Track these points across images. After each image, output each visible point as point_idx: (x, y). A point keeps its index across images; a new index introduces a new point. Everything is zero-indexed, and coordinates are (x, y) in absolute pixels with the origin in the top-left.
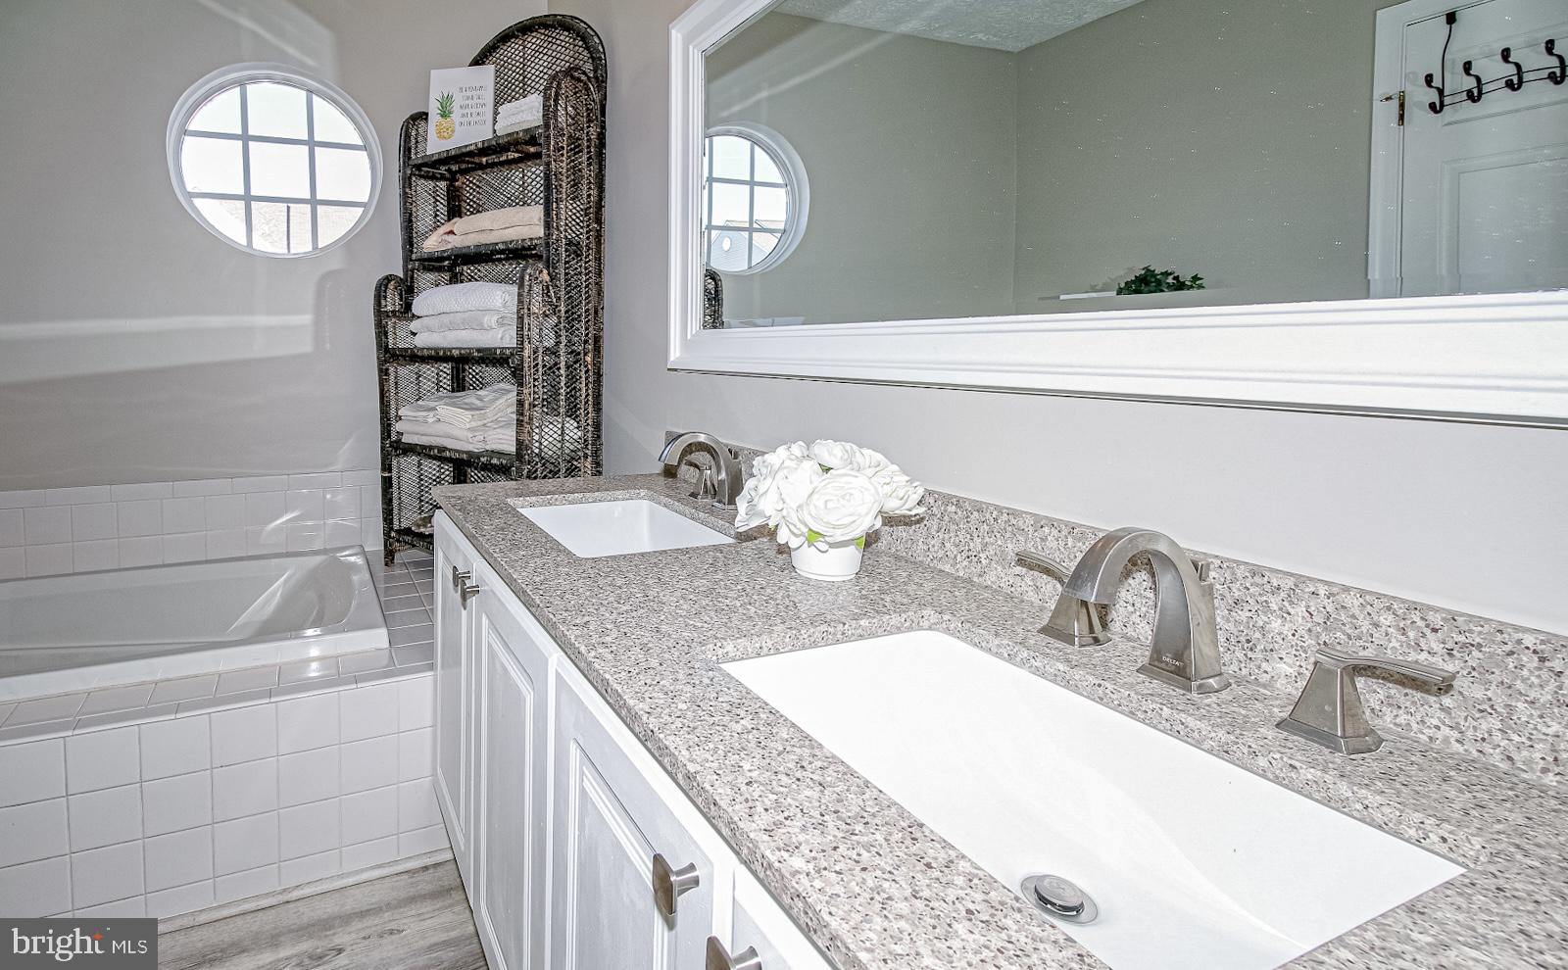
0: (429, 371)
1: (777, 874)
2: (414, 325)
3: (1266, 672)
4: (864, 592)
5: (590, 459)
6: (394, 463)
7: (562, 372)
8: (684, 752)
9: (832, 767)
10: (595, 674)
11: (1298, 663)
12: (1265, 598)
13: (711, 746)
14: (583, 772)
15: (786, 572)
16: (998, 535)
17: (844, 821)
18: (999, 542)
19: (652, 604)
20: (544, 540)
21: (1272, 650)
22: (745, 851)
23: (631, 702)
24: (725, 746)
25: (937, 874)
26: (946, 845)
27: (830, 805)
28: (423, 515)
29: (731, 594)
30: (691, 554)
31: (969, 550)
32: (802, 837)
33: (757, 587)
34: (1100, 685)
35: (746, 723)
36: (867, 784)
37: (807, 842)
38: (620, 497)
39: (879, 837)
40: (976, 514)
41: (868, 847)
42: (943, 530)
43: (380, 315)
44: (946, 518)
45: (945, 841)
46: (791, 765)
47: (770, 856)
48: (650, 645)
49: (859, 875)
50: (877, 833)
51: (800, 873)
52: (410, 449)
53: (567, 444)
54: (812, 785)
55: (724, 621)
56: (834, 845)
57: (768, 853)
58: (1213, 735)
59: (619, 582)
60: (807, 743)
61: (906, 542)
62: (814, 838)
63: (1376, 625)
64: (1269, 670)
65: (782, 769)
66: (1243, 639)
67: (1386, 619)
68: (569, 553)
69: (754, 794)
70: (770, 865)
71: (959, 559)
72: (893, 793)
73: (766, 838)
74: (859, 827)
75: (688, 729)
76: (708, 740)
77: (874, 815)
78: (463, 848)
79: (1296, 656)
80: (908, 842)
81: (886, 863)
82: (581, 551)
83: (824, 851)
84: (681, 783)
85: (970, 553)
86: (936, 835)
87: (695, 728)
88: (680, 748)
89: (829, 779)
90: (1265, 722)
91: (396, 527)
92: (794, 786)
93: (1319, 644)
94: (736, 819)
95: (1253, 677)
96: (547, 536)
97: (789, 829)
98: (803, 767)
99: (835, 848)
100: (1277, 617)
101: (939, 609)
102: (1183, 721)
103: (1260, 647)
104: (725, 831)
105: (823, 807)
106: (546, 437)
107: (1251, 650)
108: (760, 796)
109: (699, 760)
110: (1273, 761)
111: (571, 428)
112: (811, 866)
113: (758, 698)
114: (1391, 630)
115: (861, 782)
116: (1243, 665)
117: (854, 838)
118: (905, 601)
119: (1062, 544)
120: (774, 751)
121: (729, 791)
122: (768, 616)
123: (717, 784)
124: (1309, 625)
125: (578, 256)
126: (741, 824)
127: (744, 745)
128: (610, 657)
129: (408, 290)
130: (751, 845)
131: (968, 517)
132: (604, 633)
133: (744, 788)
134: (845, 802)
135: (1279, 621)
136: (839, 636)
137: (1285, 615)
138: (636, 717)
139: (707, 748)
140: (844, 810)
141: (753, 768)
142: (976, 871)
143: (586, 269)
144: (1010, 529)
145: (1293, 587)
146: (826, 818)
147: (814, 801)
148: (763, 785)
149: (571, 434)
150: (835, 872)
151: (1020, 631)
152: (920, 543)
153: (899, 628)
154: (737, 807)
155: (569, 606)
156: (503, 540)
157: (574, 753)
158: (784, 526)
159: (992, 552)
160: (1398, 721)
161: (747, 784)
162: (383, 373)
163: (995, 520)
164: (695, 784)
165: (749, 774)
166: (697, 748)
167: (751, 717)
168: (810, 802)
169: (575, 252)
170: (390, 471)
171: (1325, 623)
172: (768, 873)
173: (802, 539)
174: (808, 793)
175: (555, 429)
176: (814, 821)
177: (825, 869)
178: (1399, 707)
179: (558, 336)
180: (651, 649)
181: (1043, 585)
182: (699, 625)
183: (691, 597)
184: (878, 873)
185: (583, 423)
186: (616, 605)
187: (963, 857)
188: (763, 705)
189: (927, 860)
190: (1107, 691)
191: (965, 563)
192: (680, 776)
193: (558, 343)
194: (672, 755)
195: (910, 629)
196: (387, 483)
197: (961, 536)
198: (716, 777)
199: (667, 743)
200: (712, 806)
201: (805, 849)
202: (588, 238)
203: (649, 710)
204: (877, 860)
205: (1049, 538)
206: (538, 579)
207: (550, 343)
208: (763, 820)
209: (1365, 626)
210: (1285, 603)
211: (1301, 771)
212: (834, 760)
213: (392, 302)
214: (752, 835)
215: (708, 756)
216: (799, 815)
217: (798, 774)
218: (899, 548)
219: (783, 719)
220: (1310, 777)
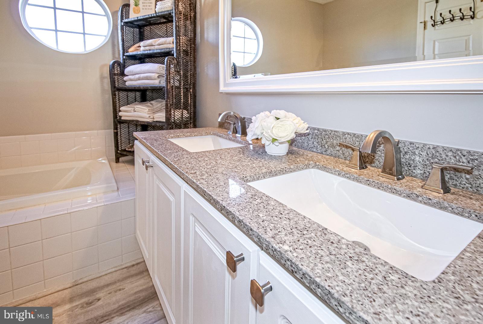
0: (131, 95)
1: (279, 253)
2: (125, 78)
3: (414, 173)
4: (290, 158)
5: (192, 124)
6: (119, 126)
7: (182, 94)
8: (237, 213)
9: (291, 213)
10: (200, 189)
11: (424, 169)
12: (414, 151)
13: (247, 210)
14: (196, 225)
15: (264, 153)
16: (331, 138)
17: (299, 230)
18: (331, 141)
19: (219, 165)
20: (177, 147)
21: (416, 166)
22: (265, 246)
23: (215, 197)
24: (252, 209)
25: (336, 245)
26: (337, 235)
27: (293, 226)
28: (130, 145)
29: (246, 161)
30: (231, 150)
31: (322, 144)
32: (286, 238)
33: (255, 158)
34: (368, 180)
35: (259, 201)
36: (305, 217)
37: (288, 239)
38: (204, 134)
39: (313, 235)
40: (324, 132)
41: (310, 238)
42: (313, 139)
43: (112, 75)
44: (314, 135)
45: (335, 233)
46: (277, 213)
47: (275, 247)
48: (220, 178)
49: (309, 249)
50: (312, 233)
51: (288, 251)
52: (125, 122)
53: (184, 119)
54: (286, 220)
55: (245, 169)
56: (298, 239)
57: (274, 245)
58: (405, 192)
59: (206, 159)
60: (281, 205)
61: (301, 143)
62: (290, 238)
63: (447, 156)
64: (415, 172)
65: (274, 215)
66: (407, 164)
67: (450, 154)
68: (187, 151)
69: (265, 225)
70: (275, 250)
71: (318, 147)
72: (314, 219)
73: (273, 240)
74: (305, 232)
75: (238, 205)
76: (245, 207)
77: (309, 228)
78: (148, 257)
79: (423, 167)
80: (323, 235)
81: (317, 243)
82: (191, 150)
83: (295, 242)
84: (237, 224)
85: (322, 145)
86: (332, 232)
87: (240, 204)
88: (236, 211)
89: (291, 217)
90: (418, 187)
91: (120, 149)
92: (280, 220)
93: (430, 163)
94: (260, 234)
95: (410, 175)
96: (178, 146)
97: (281, 236)
98: (281, 214)
99: (299, 241)
100: (418, 156)
101: (315, 162)
102: (395, 188)
103: (413, 166)
104: (256, 239)
105: (291, 227)
106: (177, 116)
107: (410, 167)
108: (268, 225)
109: (243, 215)
110: (424, 198)
111: (185, 113)
112: (291, 248)
113: (261, 192)
114: (452, 157)
115: (303, 217)
116: (407, 172)
117: (304, 236)
118: (304, 160)
119: (351, 139)
120: (270, 209)
121: (256, 225)
122: (260, 167)
123: (251, 223)
124: (427, 158)
125: (187, 55)
126: (263, 236)
127: (259, 208)
128: (206, 183)
129: (123, 66)
130: (267, 243)
131: (321, 134)
132: (203, 175)
133: (261, 223)
134: (299, 224)
135: (419, 157)
136: (284, 172)
137: (420, 155)
138: (217, 202)
139: (245, 210)
140: (299, 227)
141: (263, 216)
142: (349, 243)
143: (190, 60)
144: (335, 136)
145: (423, 147)
146: (293, 230)
147: (288, 225)
148: (268, 221)
149: (185, 115)
150: (301, 249)
151: (341, 166)
152: (306, 143)
153: (302, 168)
154: (260, 230)
155: (188, 167)
156: (161, 148)
157: (192, 219)
158: (264, 137)
159: (329, 144)
160: (453, 183)
161: (262, 221)
162: (114, 95)
163: (330, 134)
164: (242, 224)
165: (262, 218)
166: (242, 211)
167: (260, 199)
168: (286, 225)
169: (186, 54)
170: (117, 129)
171: (432, 157)
172: (275, 253)
173: (270, 142)
174: (285, 222)
175: (180, 114)
176: (289, 232)
177: (297, 248)
178: (454, 180)
179: (180, 82)
180: (220, 179)
181: (345, 153)
182: (237, 171)
183: (233, 162)
184: (316, 248)
185: (189, 112)
186: (206, 166)
187: (343, 238)
188: (264, 194)
189: (331, 241)
190: (371, 182)
191: (321, 148)
192: (236, 222)
193: (180, 85)
194: (233, 214)
195: (306, 168)
196: (116, 134)
197: (319, 140)
198: (250, 220)
199: (231, 210)
200: (250, 231)
201: (288, 242)
202: (190, 50)
203: (223, 200)
204: (314, 243)
205: (347, 138)
206: (175, 160)
207: (177, 84)
208: (270, 234)
209: (444, 156)
210: (420, 152)
211: (432, 200)
212: (291, 210)
213: (117, 70)
214: (267, 240)
215: (246, 213)
216: (283, 230)
217: (280, 216)
218: (299, 145)
219: (271, 198)
220: (435, 201)
